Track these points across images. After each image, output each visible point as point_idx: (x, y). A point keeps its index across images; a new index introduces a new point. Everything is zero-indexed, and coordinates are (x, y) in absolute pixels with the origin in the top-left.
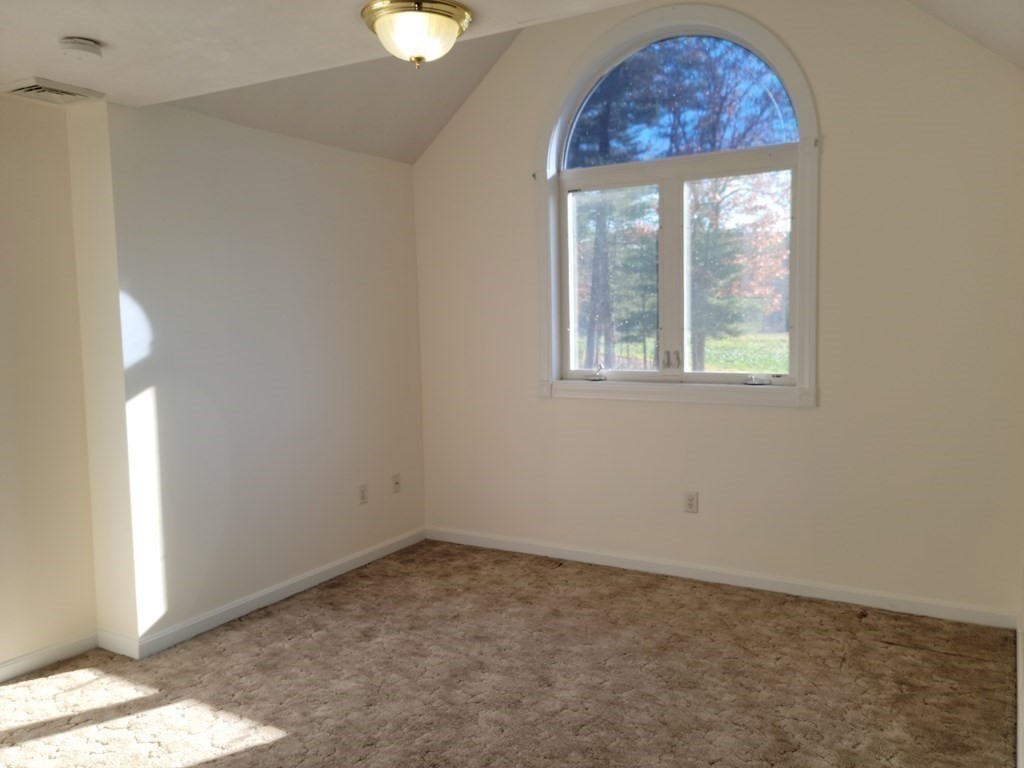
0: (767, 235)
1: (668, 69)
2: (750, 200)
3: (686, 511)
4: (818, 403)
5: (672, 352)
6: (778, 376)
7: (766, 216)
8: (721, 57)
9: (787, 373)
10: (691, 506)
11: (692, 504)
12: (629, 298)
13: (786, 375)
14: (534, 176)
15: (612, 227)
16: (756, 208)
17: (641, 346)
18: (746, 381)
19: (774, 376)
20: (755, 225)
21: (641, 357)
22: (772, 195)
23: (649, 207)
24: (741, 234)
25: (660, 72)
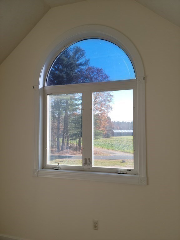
0: (104, 116)
1: (82, 78)
2: (100, 108)
3: (93, 229)
4: (148, 184)
5: (87, 159)
6: (130, 170)
7: (104, 112)
8: (93, 77)
9: (133, 169)
10: (95, 227)
11: (96, 226)
12: (73, 129)
13: (133, 170)
14: (33, 87)
15: (69, 113)
16: (101, 110)
17: (75, 141)
18: (116, 172)
19: (128, 170)
20: (101, 114)
21: (75, 143)
22: (105, 107)
23: (77, 109)
24: (98, 116)
25: (80, 79)
